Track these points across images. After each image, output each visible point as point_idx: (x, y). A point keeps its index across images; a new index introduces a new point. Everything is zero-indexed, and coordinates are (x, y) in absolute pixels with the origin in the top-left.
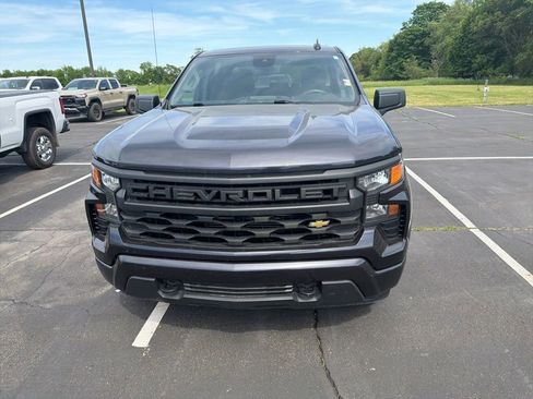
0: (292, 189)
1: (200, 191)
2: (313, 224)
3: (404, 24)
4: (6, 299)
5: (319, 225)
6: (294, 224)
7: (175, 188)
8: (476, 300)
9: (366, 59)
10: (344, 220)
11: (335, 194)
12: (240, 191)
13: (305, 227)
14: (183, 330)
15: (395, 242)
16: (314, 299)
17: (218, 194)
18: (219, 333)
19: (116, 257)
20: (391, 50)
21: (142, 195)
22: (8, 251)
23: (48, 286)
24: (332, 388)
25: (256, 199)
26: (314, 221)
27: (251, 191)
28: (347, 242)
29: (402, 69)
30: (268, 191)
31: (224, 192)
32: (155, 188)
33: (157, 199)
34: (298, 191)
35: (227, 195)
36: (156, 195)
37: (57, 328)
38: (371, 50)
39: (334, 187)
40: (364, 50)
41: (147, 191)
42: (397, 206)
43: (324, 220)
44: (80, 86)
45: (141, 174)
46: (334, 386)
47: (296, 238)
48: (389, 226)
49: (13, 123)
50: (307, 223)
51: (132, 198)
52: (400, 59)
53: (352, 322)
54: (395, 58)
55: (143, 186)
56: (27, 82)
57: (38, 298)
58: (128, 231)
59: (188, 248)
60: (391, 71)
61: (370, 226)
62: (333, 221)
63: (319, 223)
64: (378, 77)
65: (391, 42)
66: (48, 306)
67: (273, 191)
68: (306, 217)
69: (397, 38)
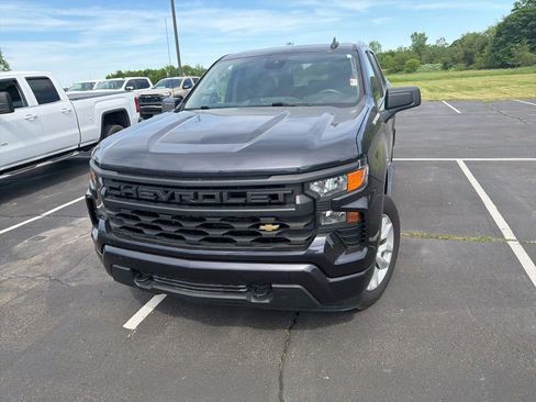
0: (238, 193)
1: (159, 192)
2: (262, 227)
3: (516, 4)
4: (46, 276)
5: (269, 228)
6: (245, 226)
7: (141, 188)
8: (475, 320)
9: (470, 45)
10: (293, 225)
11: (281, 199)
12: (191, 193)
13: (255, 230)
14: (170, 318)
15: (356, 250)
16: (267, 301)
17: (173, 195)
18: (199, 324)
19: (103, 246)
20: (499, 34)
21: (116, 192)
22: (62, 234)
23: (80, 268)
24: (278, 390)
25: (206, 201)
26: (264, 225)
27: (201, 193)
28: (299, 246)
29: (511, 55)
30: (216, 193)
31: (178, 193)
32: (126, 187)
33: (128, 197)
34: (244, 195)
35: (181, 196)
36: (127, 194)
37: (71, 305)
38: (476, 36)
39: (280, 192)
40: (468, 35)
41: (118, 189)
42: (357, 214)
43: (274, 224)
44: (168, 85)
45: (115, 174)
46: (281, 388)
47: (248, 240)
48: (347, 233)
49: (93, 122)
50: (258, 226)
51: (112, 195)
52: (510, 44)
53: (328, 328)
54: (503, 44)
55: (116, 185)
56: (123, 82)
57: (68, 277)
58: (112, 224)
59: (155, 243)
60: (498, 59)
61: (322, 233)
62: (282, 226)
63: (269, 227)
64: (483, 65)
65: (499, 25)
66: (74, 284)
67: (221, 194)
68: (256, 220)
69: (507, 20)
